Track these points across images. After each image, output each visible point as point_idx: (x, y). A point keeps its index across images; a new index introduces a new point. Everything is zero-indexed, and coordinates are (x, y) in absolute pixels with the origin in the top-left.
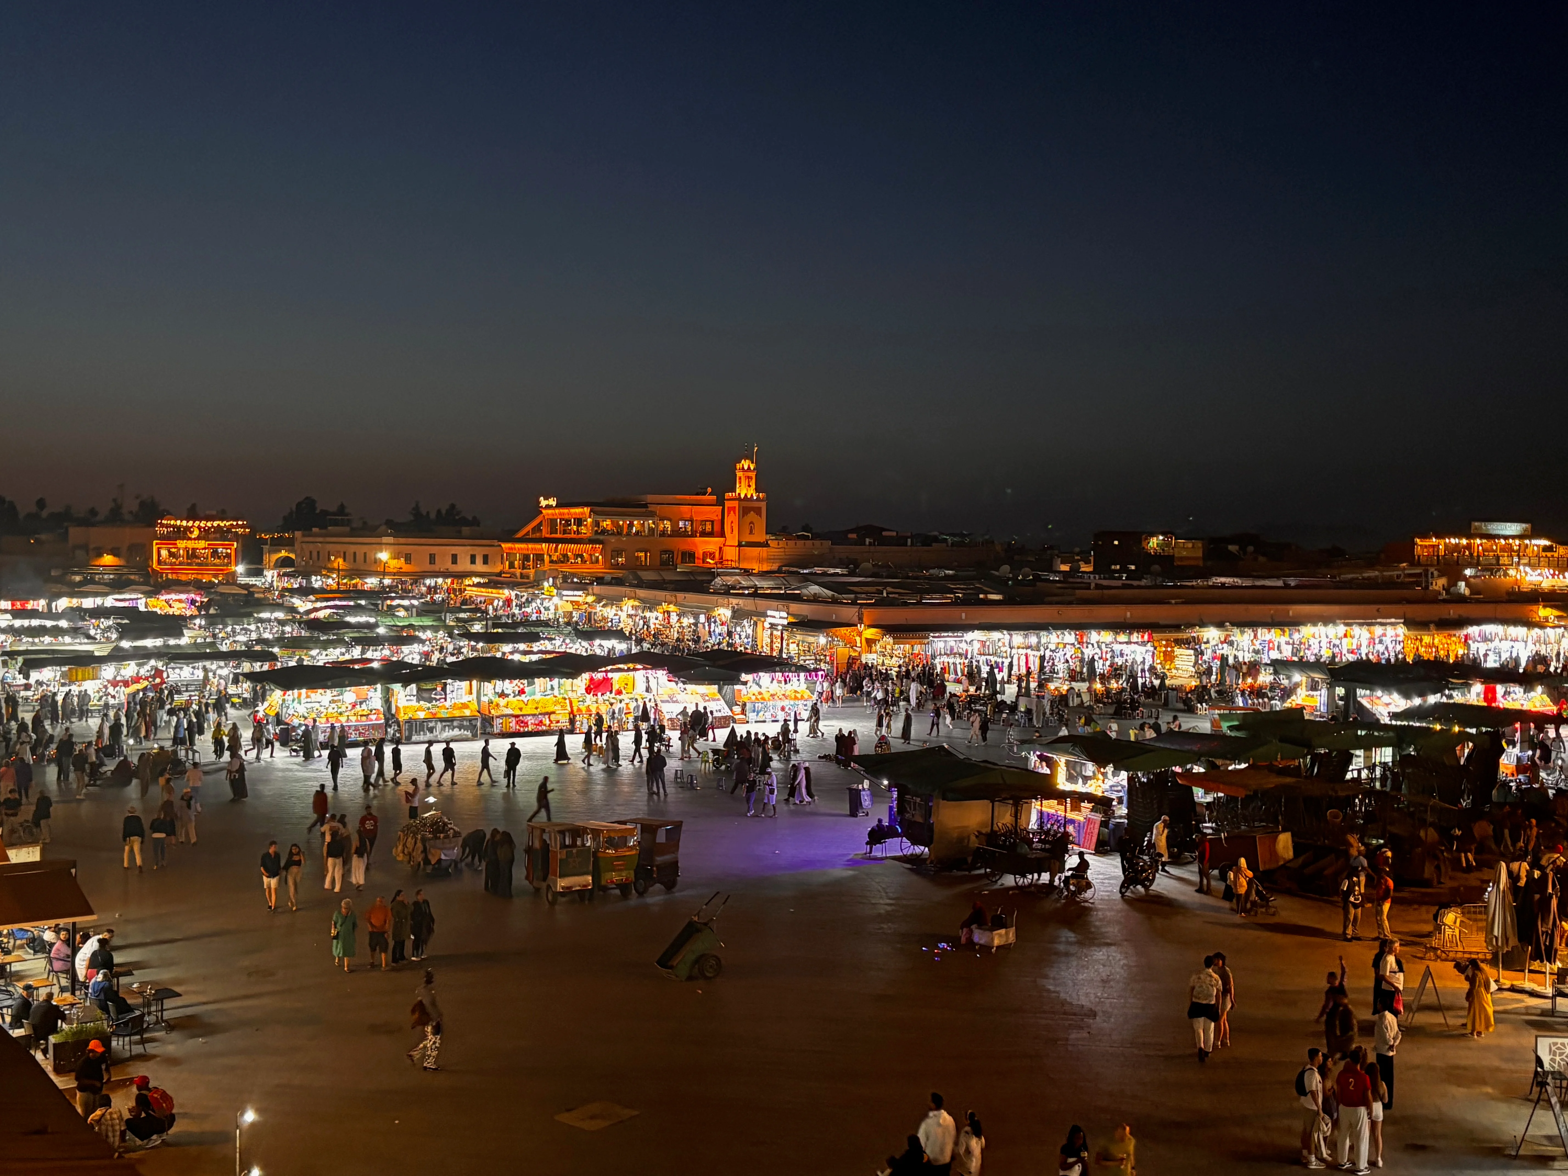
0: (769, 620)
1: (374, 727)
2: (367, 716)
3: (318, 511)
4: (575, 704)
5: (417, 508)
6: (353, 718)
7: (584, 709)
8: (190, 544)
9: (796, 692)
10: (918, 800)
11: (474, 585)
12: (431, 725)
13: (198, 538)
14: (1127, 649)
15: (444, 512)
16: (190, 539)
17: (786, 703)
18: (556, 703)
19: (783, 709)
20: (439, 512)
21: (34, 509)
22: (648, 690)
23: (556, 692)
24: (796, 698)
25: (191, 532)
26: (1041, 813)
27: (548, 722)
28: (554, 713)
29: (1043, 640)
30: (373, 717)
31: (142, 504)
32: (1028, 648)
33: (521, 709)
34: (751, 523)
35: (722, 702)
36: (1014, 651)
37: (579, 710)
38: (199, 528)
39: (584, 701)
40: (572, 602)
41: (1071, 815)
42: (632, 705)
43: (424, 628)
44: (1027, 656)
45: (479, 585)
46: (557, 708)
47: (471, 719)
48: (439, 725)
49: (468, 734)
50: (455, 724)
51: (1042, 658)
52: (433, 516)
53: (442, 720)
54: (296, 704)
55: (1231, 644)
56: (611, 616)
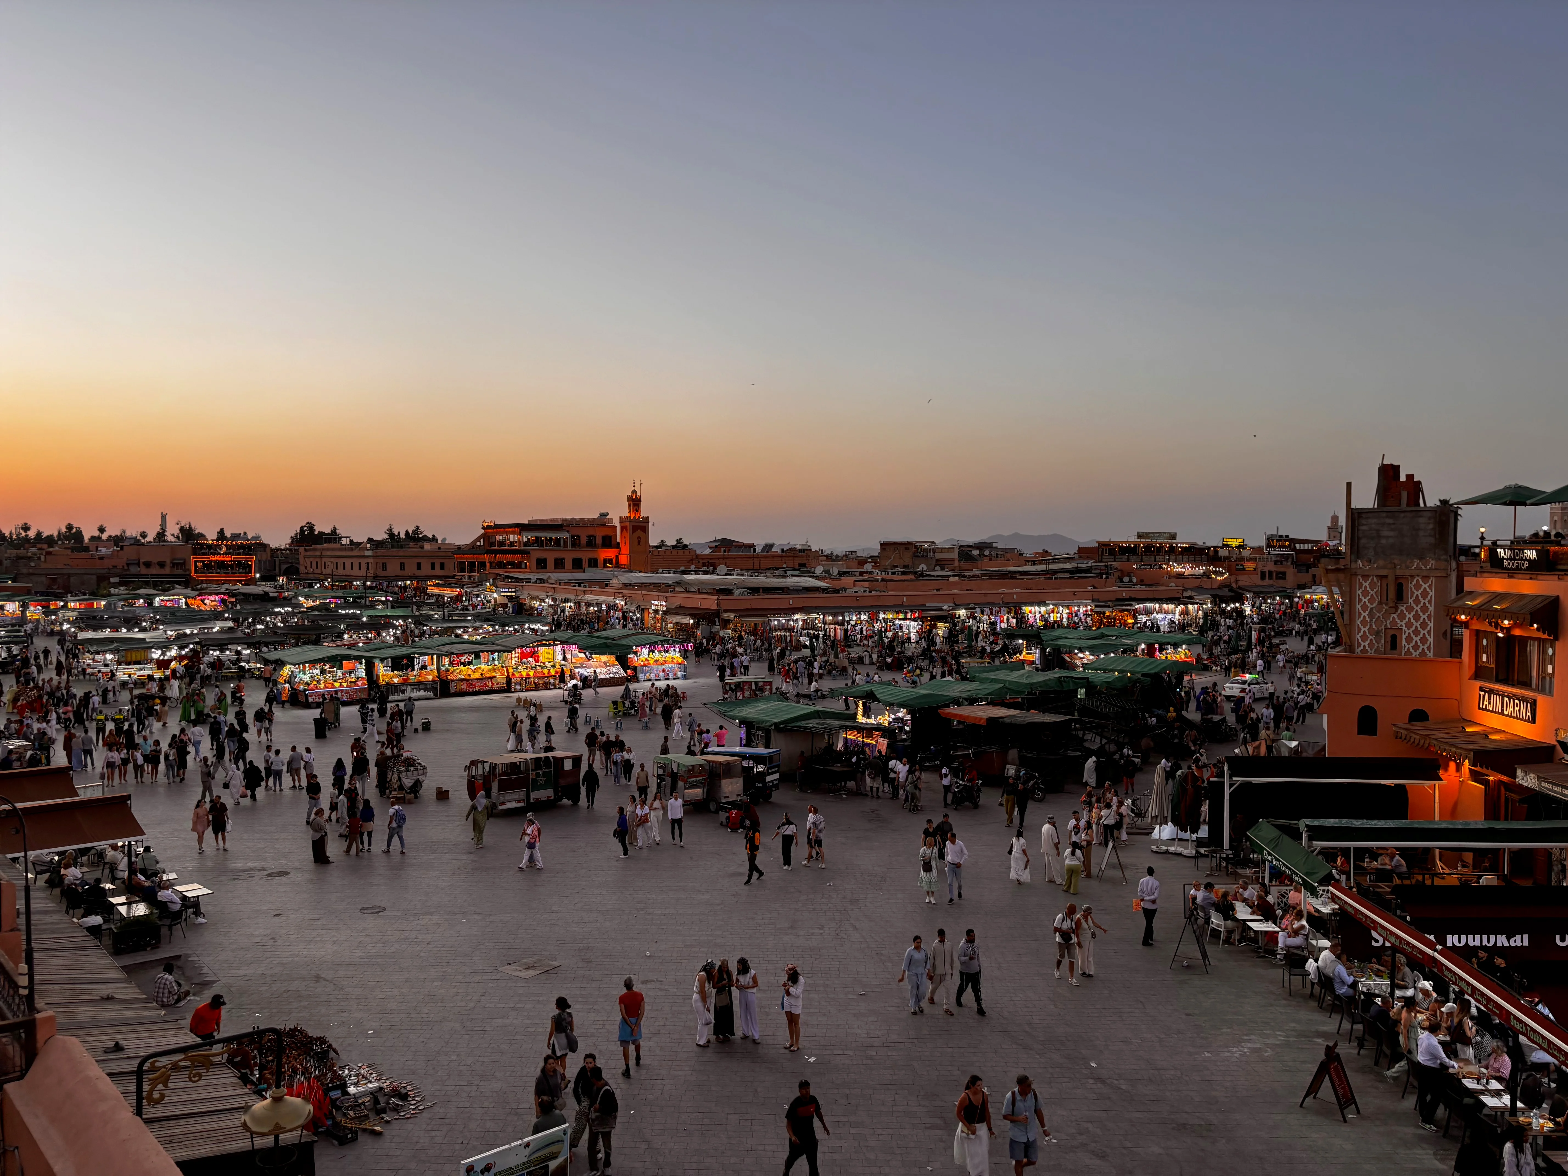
0: (653, 607)
1: (360, 690)
2: (354, 682)
3: (316, 533)
4: (511, 671)
5: (390, 530)
6: (345, 684)
7: (517, 674)
8: (219, 558)
9: (673, 658)
10: (760, 733)
11: (434, 585)
12: (403, 688)
13: (226, 554)
14: (905, 623)
15: (410, 532)
16: (219, 554)
17: (666, 667)
18: (497, 670)
19: (664, 671)
20: (407, 532)
21: (96, 533)
22: (565, 659)
23: (496, 662)
24: (673, 663)
25: (221, 549)
26: (846, 738)
27: (490, 684)
28: (495, 677)
29: (847, 619)
30: (360, 683)
31: (182, 529)
32: (835, 624)
33: (470, 675)
34: (639, 537)
35: (619, 667)
36: (827, 626)
37: (513, 675)
38: (226, 545)
39: (517, 668)
40: (507, 596)
41: (867, 741)
42: (553, 671)
43: (397, 617)
44: (835, 629)
45: (437, 585)
46: (497, 674)
47: (432, 683)
48: (409, 688)
49: (431, 694)
50: (421, 686)
51: (846, 631)
52: (402, 536)
53: (411, 684)
54: (301, 675)
55: (974, 618)
56: (536, 606)
